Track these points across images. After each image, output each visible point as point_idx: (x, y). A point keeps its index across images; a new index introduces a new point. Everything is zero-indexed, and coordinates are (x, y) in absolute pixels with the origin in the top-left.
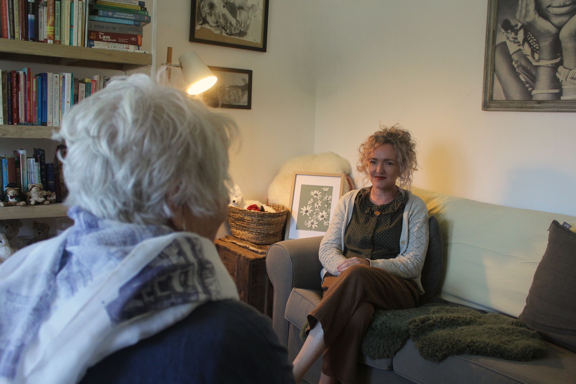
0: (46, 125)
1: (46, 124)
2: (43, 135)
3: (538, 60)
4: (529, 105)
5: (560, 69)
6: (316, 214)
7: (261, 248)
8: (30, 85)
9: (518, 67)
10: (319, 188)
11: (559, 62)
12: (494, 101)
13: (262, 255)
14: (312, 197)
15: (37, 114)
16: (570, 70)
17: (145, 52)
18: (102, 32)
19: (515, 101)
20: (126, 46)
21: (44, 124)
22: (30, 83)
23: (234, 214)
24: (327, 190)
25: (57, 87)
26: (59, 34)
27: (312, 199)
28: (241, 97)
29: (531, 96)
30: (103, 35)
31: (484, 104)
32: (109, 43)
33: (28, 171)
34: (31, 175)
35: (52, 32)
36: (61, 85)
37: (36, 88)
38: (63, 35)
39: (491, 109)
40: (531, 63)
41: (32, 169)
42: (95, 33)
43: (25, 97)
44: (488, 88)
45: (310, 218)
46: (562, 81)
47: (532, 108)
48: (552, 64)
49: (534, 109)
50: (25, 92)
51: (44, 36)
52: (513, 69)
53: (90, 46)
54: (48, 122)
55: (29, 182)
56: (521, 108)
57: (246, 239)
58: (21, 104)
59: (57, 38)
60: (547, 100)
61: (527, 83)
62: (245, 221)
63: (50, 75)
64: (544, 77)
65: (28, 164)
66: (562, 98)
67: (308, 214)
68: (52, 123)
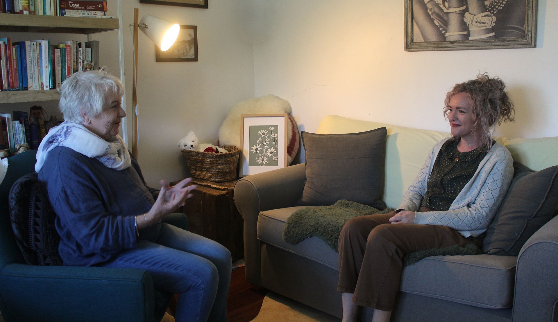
0: (27, 90)
1: (27, 88)
2: (28, 99)
3: (448, 8)
4: (443, 45)
5: (467, 14)
6: (265, 151)
7: (222, 186)
8: (11, 53)
9: (432, 14)
10: (266, 128)
11: (465, 9)
12: (414, 43)
13: (224, 191)
14: (261, 136)
15: (18, 80)
16: (475, 15)
17: (111, 17)
18: (72, 1)
19: (431, 42)
20: (94, 12)
21: (26, 88)
22: (11, 52)
23: (193, 157)
24: (273, 128)
25: (35, 53)
26: (33, 5)
27: (260, 138)
28: (189, 50)
29: (445, 38)
30: (73, 4)
31: (406, 46)
32: (78, 10)
33: (14, 133)
34: (16, 136)
35: (27, 3)
36: (38, 52)
37: (16, 55)
38: (37, 5)
39: (412, 50)
40: (443, 10)
41: (17, 131)
42: (65, 2)
43: (7, 65)
44: (409, 33)
45: (260, 155)
46: (469, 24)
47: (446, 47)
48: (460, 11)
49: (448, 49)
50: (7, 61)
51: (19, 8)
52: (428, 16)
53: (63, 14)
54: (29, 86)
55: (15, 143)
56: (437, 48)
57: (206, 179)
58: (4, 72)
59: (32, 9)
60: (458, 41)
61: (441, 27)
62: (204, 163)
63: (28, 43)
64: (454, 22)
65: (13, 126)
66: (470, 38)
67: (258, 152)
68: (32, 88)
